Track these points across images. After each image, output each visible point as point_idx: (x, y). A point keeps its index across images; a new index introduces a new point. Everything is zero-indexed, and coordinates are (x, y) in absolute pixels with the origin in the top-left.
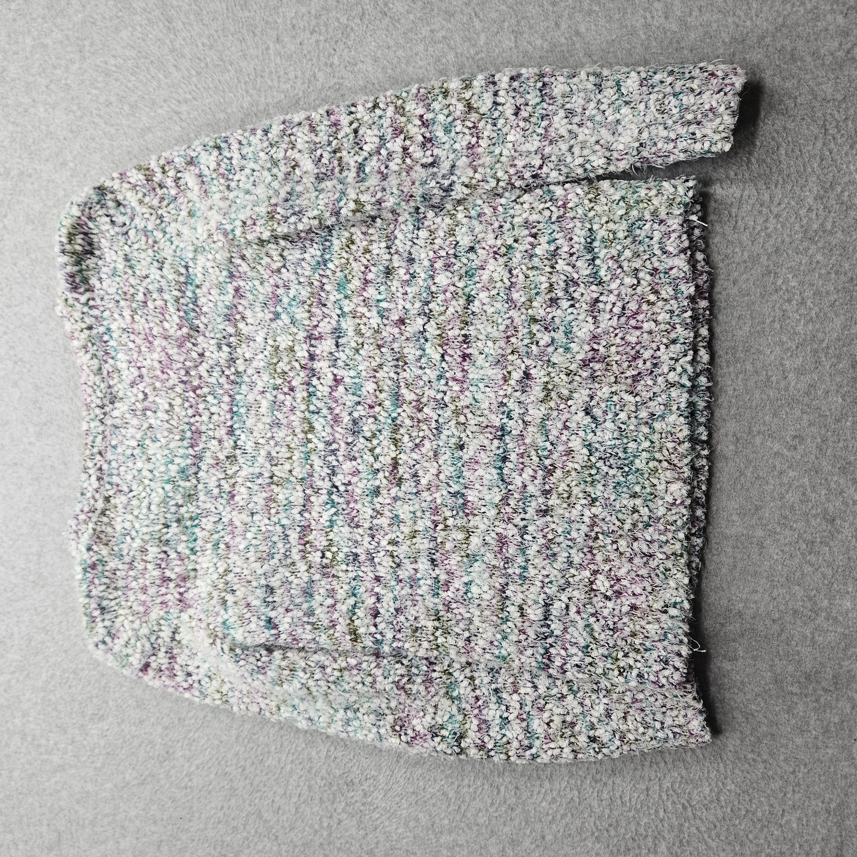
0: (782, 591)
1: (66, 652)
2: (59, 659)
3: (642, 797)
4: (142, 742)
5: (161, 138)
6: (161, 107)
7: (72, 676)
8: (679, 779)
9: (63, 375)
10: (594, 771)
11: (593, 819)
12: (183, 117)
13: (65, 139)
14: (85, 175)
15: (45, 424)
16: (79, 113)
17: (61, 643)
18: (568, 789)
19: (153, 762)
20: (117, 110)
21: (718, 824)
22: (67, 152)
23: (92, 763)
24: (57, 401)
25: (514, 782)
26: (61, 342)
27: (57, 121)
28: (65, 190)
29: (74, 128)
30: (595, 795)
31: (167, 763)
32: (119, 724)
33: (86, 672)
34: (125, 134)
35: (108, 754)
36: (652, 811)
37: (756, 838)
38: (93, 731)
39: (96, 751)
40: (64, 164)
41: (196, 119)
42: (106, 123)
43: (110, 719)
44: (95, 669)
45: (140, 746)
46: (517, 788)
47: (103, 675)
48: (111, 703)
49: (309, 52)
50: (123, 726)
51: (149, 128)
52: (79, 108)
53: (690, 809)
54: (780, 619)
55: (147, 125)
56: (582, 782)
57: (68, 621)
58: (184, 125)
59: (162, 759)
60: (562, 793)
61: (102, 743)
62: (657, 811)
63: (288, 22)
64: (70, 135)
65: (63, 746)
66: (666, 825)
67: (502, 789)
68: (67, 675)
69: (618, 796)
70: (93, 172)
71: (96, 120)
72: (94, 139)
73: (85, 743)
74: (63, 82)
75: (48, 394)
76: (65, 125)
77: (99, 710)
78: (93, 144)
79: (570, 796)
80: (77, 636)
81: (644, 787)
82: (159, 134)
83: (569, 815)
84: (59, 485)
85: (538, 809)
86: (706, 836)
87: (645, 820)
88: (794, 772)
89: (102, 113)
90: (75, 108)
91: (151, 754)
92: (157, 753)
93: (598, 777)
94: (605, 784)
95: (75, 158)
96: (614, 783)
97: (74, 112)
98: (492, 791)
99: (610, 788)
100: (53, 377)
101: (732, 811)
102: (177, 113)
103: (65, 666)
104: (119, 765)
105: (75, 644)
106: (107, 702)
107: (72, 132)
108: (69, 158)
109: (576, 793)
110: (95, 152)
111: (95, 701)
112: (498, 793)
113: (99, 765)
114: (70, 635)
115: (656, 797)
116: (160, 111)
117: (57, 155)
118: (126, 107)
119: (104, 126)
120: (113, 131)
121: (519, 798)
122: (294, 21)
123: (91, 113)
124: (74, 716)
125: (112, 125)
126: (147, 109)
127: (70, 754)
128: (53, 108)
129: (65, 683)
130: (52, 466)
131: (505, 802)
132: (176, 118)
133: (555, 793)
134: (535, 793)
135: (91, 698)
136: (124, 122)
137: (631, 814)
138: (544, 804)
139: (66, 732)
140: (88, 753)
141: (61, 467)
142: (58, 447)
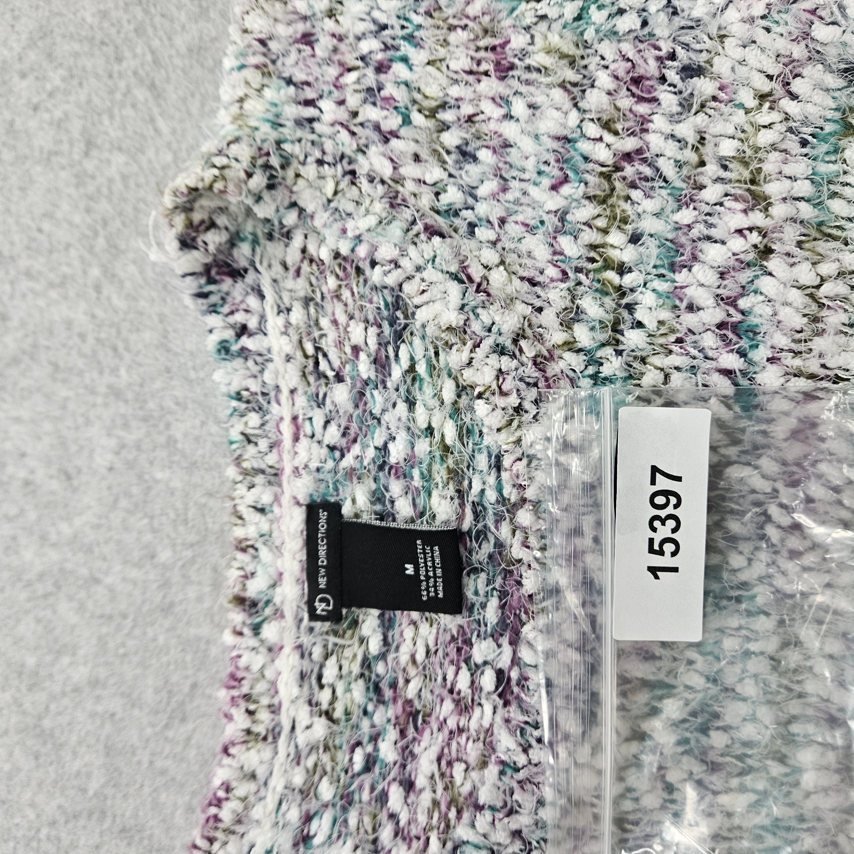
9: (77, 219)
15: (15, 361)
24: (53, 294)
75: (28, 274)
84: (44, 538)
100: (46, 226)
130: (27, 483)
141: (55, 485)
142: (47, 426)
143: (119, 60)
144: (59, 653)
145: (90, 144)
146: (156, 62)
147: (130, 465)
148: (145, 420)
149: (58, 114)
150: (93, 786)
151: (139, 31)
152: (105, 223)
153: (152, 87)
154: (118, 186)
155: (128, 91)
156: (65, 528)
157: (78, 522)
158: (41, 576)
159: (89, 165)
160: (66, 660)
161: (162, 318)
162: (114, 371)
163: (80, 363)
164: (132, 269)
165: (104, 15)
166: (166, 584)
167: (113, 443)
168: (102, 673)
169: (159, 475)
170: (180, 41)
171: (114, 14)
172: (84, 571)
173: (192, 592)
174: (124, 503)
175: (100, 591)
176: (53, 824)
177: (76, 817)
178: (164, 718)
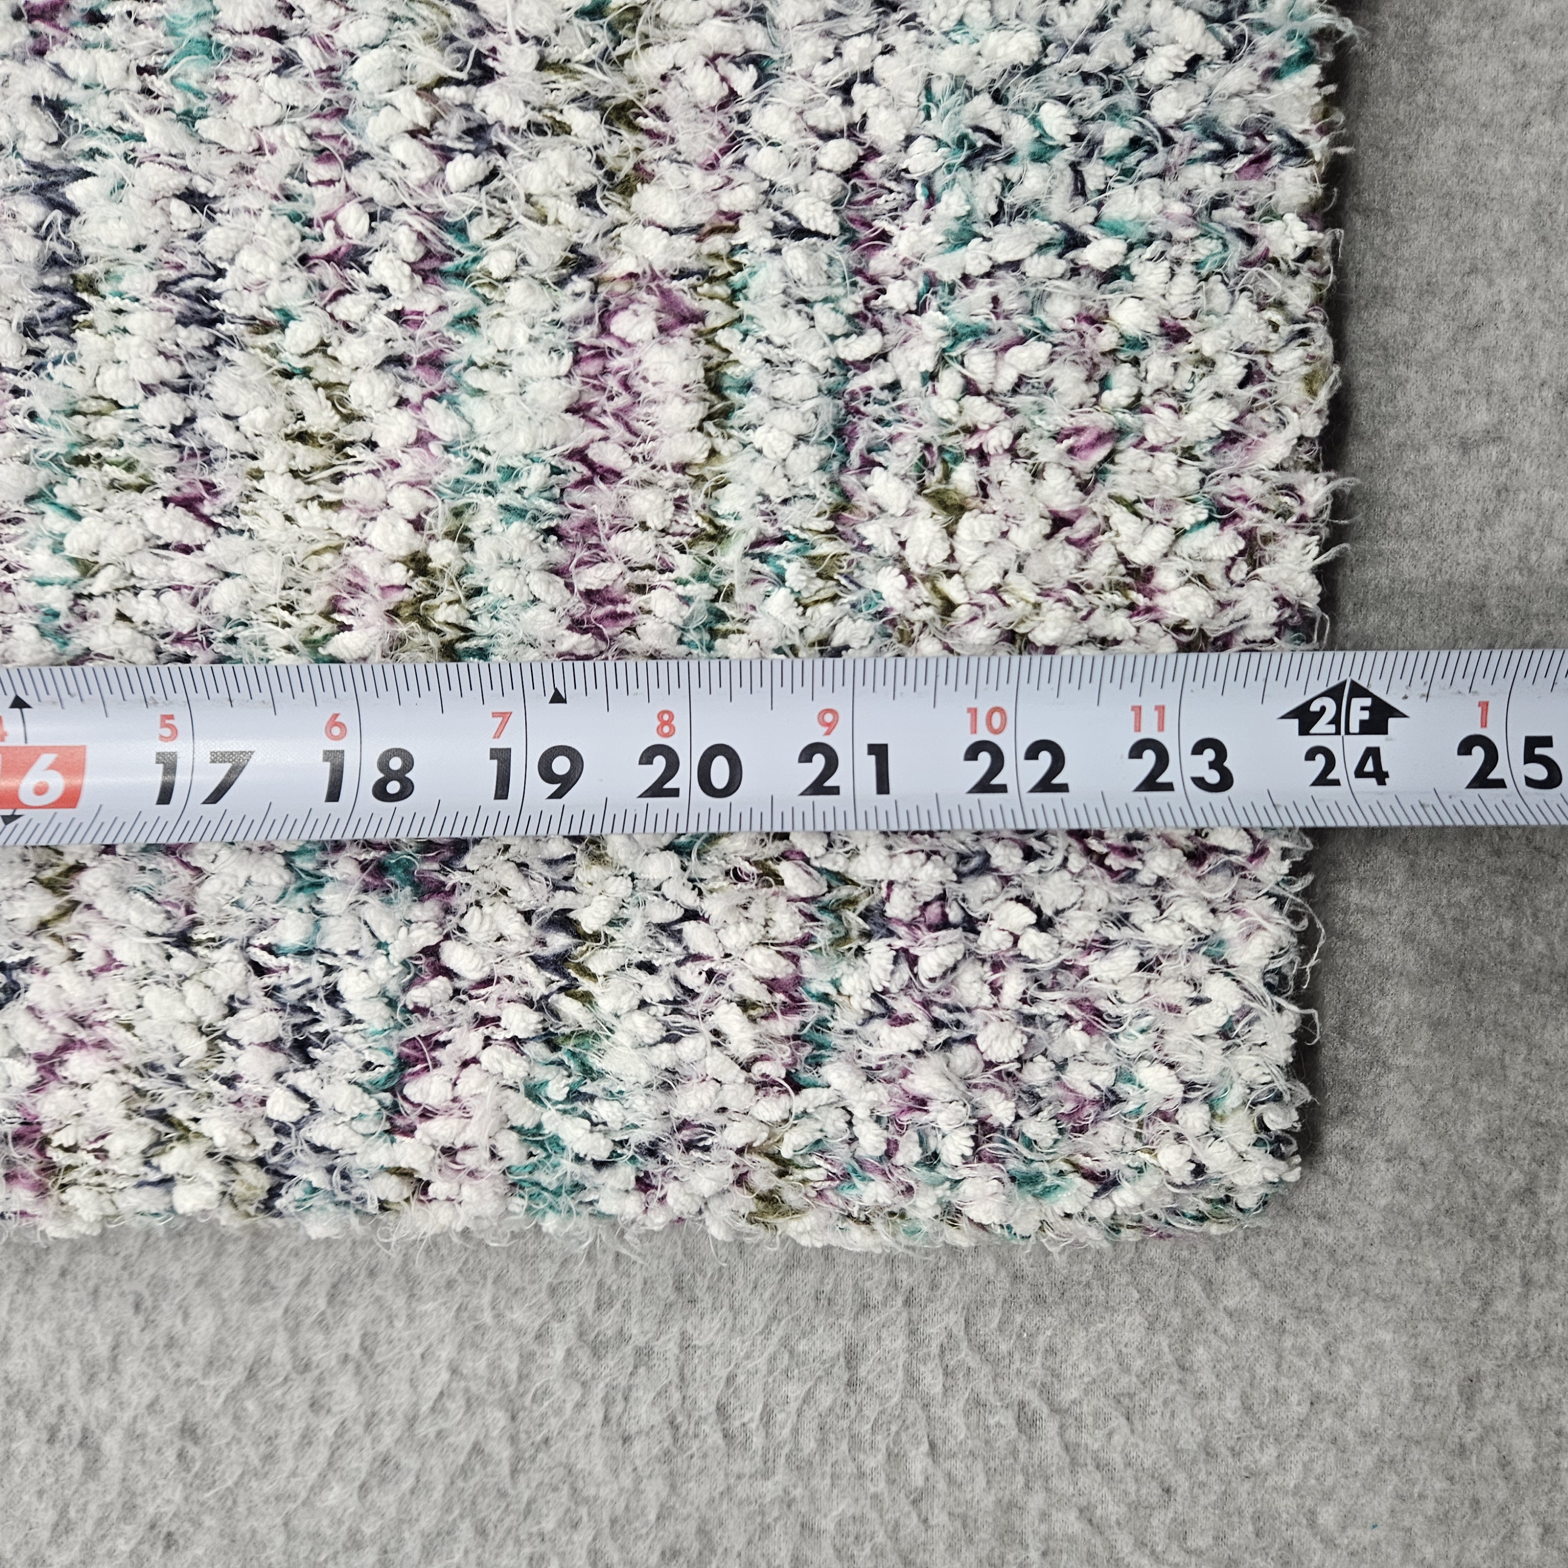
3: (825, 1398)
8: (1003, 1284)
10: (587, 1298)
11: (584, 1537)
18: (455, 1406)
21: (1180, 1481)
25: (170, 1403)
30: (595, 1414)
36: (874, 1461)
37: (1347, 1519)
46: (188, 1431)
53: (1050, 1427)
54: (1493, 436)
56: (527, 1358)
60: (426, 1429)
62: (895, 1457)
66: (939, 1518)
67: (111, 1444)
69: (707, 1406)
79: (464, 1439)
81: (834, 1347)
83: (465, 1530)
85: (303, 1523)
86: (1124, 1544)
87: (842, 1507)
88: (1527, 1194)
93: (608, 1323)
94: (644, 1355)
96: (686, 1345)
98: (58, 1464)
99: (666, 1372)
101: (1247, 1408)
109: (499, 1418)
112: (92, 1469)
115: (893, 1386)
121: (204, 1480)
131: (130, 1509)
133: (389, 1433)
134: (286, 1444)
137: (770, 1488)
138: (334, 1495)
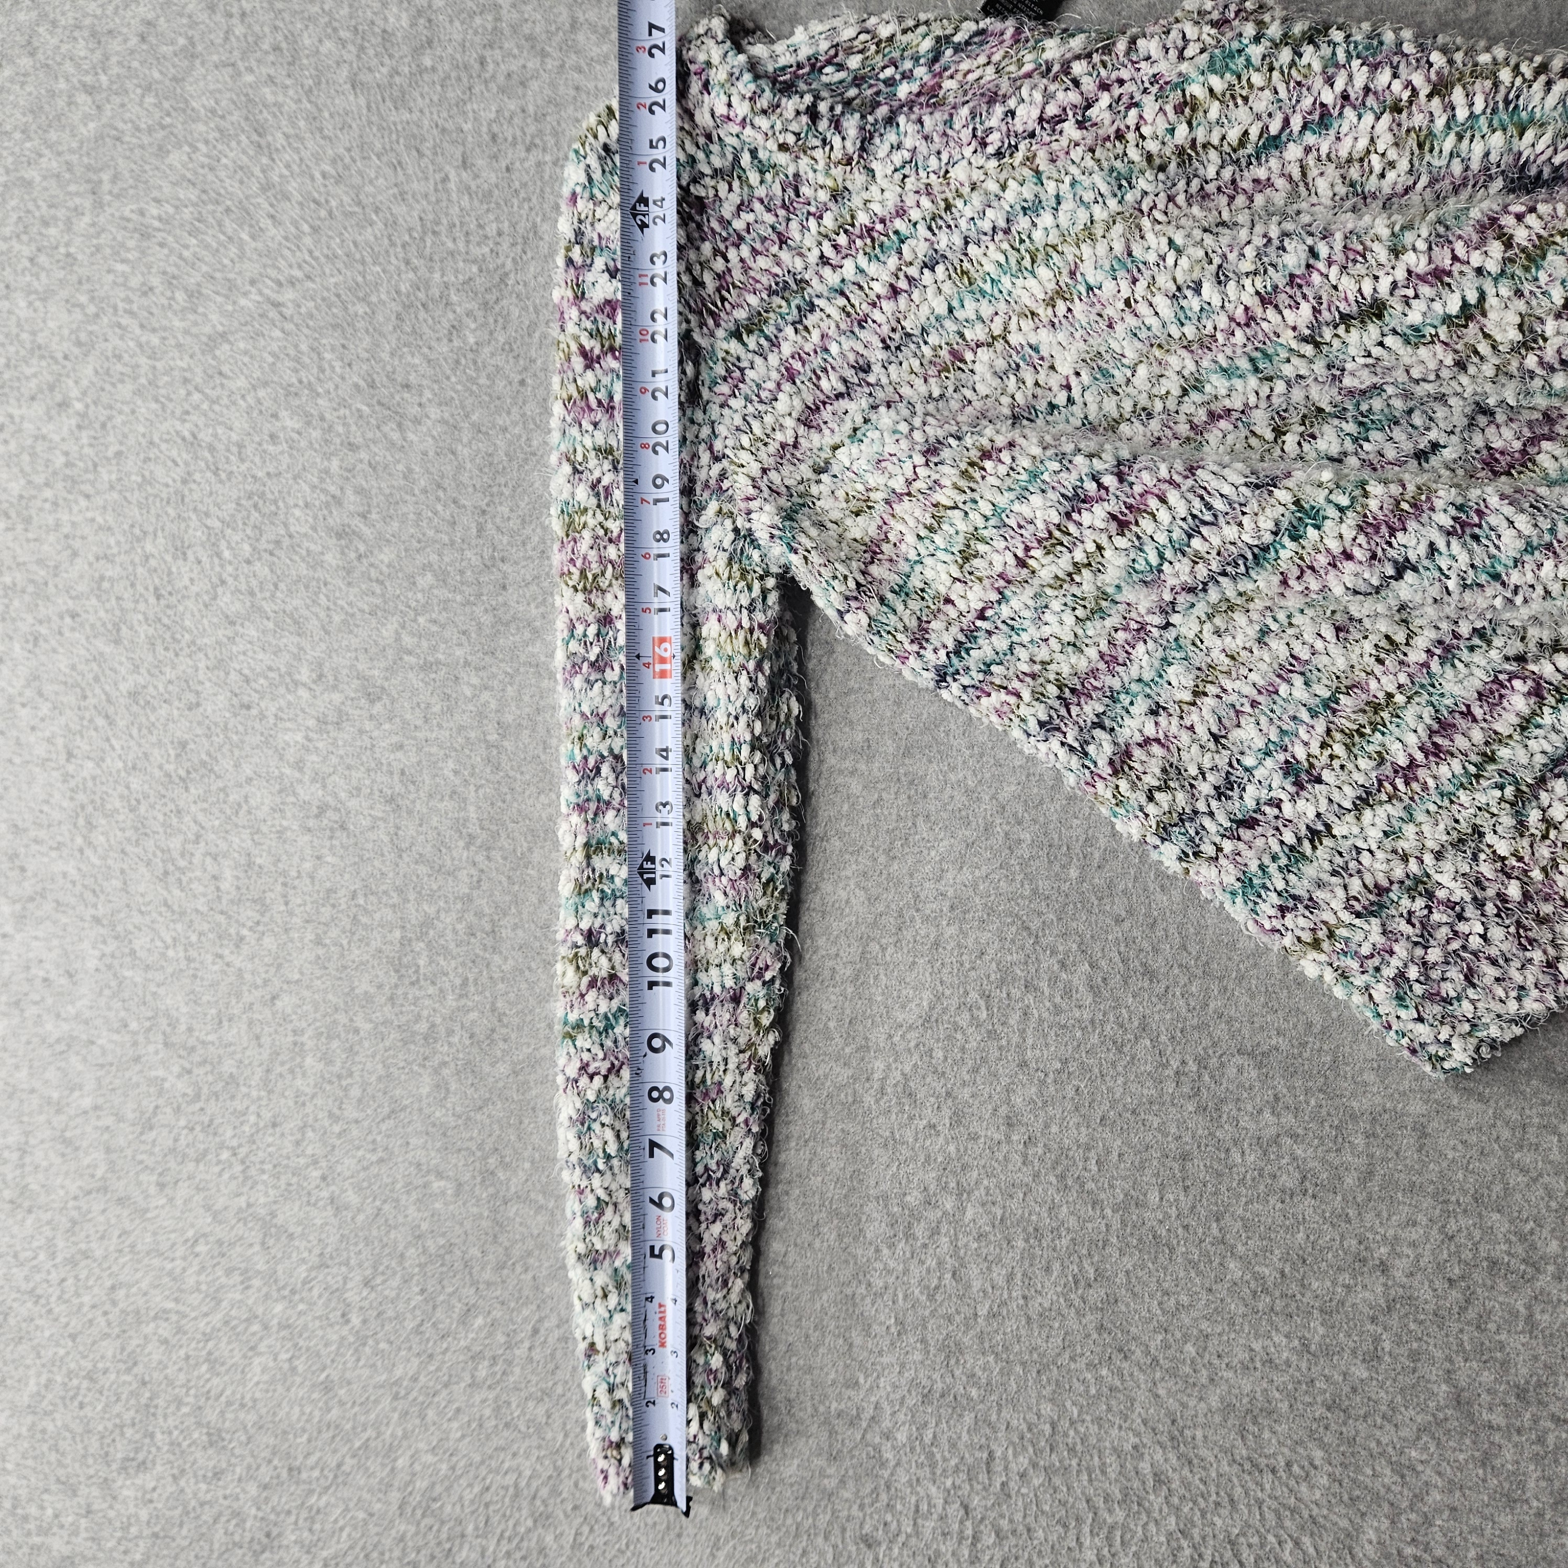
0: (1464, 1222)
1: (73, 1337)
2: (62, 1352)
4: (220, 1514)
5: (246, 353)
6: (245, 294)
7: (85, 1384)
9: (65, 804)
12: (288, 312)
13: (66, 357)
14: (103, 426)
15: (31, 899)
16: (92, 309)
17: (63, 1320)
19: (240, 1552)
20: (165, 302)
22: (71, 383)
23: (126, 1552)
24: (54, 854)
26: (60, 741)
27: (51, 324)
28: (66, 454)
29: (83, 336)
31: (267, 1555)
32: (174, 1477)
33: (113, 1377)
34: (179, 346)
35: (155, 1535)
38: (125, 1492)
39: (134, 1530)
40: (64, 405)
41: (311, 316)
42: (142, 326)
43: (159, 1468)
44: (128, 1371)
45: (215, 1521)
47: (144, 1383)
48: (159, 1436)
49: (524, 185)
50: (182, 1483)
51: (223, 335)
52: (92, 299)
55: (220, 328)
57: (76, 1278)
58: (289, 327)
59: (257, 1547)
61: (144, 1514)
63: (484, 129)
64: (76, 351)
65: (70, 1519)
68: (75, 1382)
70: (119, 420)
71: (124, 322)
72: (119, 358)
73: (112, 1514)
74: (62, 250)
75: (36, 841)
76: (66, 332)
77: (137, 1450)
78: (119, 367)
80: (94, 1307)
82: (242, 345)
84: (58, 1016)
89: (135, 307)
90: (83, 299)
91: (237, 1538)
92: (248, 1536)
95: (84, 393)
97: (82, 307)
100: (46, 808)
102: (276, 305)
103: (73, 1366)
104: (176, 1557)
105: (91, 1322)
106: (152, 1436)
107: (79, 344)
108: (75, 393)
110: (122, 381)
111: (129, 1432)
113: (138, 1557)
114: (81, 1305)
116: (243, 302)
117: (52, 388)
118: (180, 296)
119: (138, 331)
120: (155, 340)
122: (495, 128)
123: (115, 308)
124: (90, 1461)
125: (154, 330)
126: (219, 299)
127: (84, 1535)
128: (44, 300)
129: (73, 1398)
130: (45, 980)
132: (273, 314)
135: (122, 1427)
136: (177, 323)
139: (75, 1493)
140: (119, 1534)
141: (64, 981)
142: (55, 942)
143: (85, 697)
144: (72, 1090)
145: (70, 755)
146: (109, 701)
147: (109, 967)
148: (116, 938)
149: (47, 734)
150: (99, 1173)
151: (96, 679)
152: (83, 807)
153: (107, 717)
154: (90, 784)
155: (91, 721)
156: (71, 1010)
157: (79, 1004)
158: (58, 1041)
159: (71, 768)
160: (77, 1094)
161: (122, 872)
162: (95, 906)
163: (73, 901)
164: (102, 839)
165: (73, 667)
166: (135, 1044)
167: (97, 953)
168: (100, 1101)
169: (128, 973)
170: (124, 687)
171: (80, 667)
172: (84, 1037)
173: (151, 1048)
174: (107, 992)
175: (96, 1050)
176: (75, 1198)
177: (89, 1193)
178: (138, 1129)
